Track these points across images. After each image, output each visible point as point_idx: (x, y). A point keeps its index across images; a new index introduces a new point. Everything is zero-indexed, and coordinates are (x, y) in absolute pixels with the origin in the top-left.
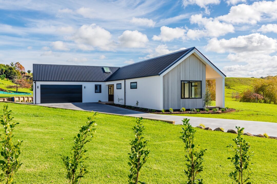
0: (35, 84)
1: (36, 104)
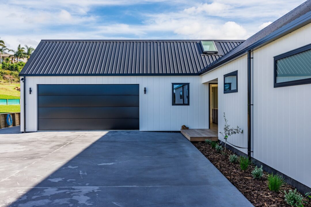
0: (25, 82)
1: (25, 132)
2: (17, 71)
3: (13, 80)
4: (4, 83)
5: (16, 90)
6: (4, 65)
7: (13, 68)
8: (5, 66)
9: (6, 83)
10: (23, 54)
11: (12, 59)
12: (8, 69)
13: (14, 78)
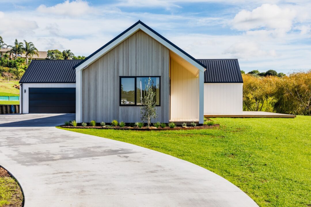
0: (22, 86)
1: (22, 114)
2: (15, 68)
3: (12, 77)
4: (2, 81)
5: (14, 88)
6: (3, 61)
7: (12, 64)
8: (3, 63)
9: (5, 81)
10: (22, 49)
11: (11, 54)
12: (7, 66)
13: (12, 76)
